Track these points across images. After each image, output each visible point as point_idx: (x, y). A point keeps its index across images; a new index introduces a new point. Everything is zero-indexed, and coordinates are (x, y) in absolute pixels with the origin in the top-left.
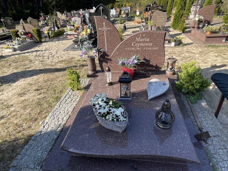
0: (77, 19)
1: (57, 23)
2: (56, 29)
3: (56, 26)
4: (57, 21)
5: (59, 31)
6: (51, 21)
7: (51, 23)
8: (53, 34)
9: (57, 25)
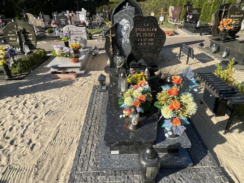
0: (74, 30)
1: (28, 36)
2: (27, 50)
3: (25, 44)
4: (28, 33)
5: (35, 55)
6: (14, 33)
7: (13, 37)
8: (18, 68)
9: (29, 40)
